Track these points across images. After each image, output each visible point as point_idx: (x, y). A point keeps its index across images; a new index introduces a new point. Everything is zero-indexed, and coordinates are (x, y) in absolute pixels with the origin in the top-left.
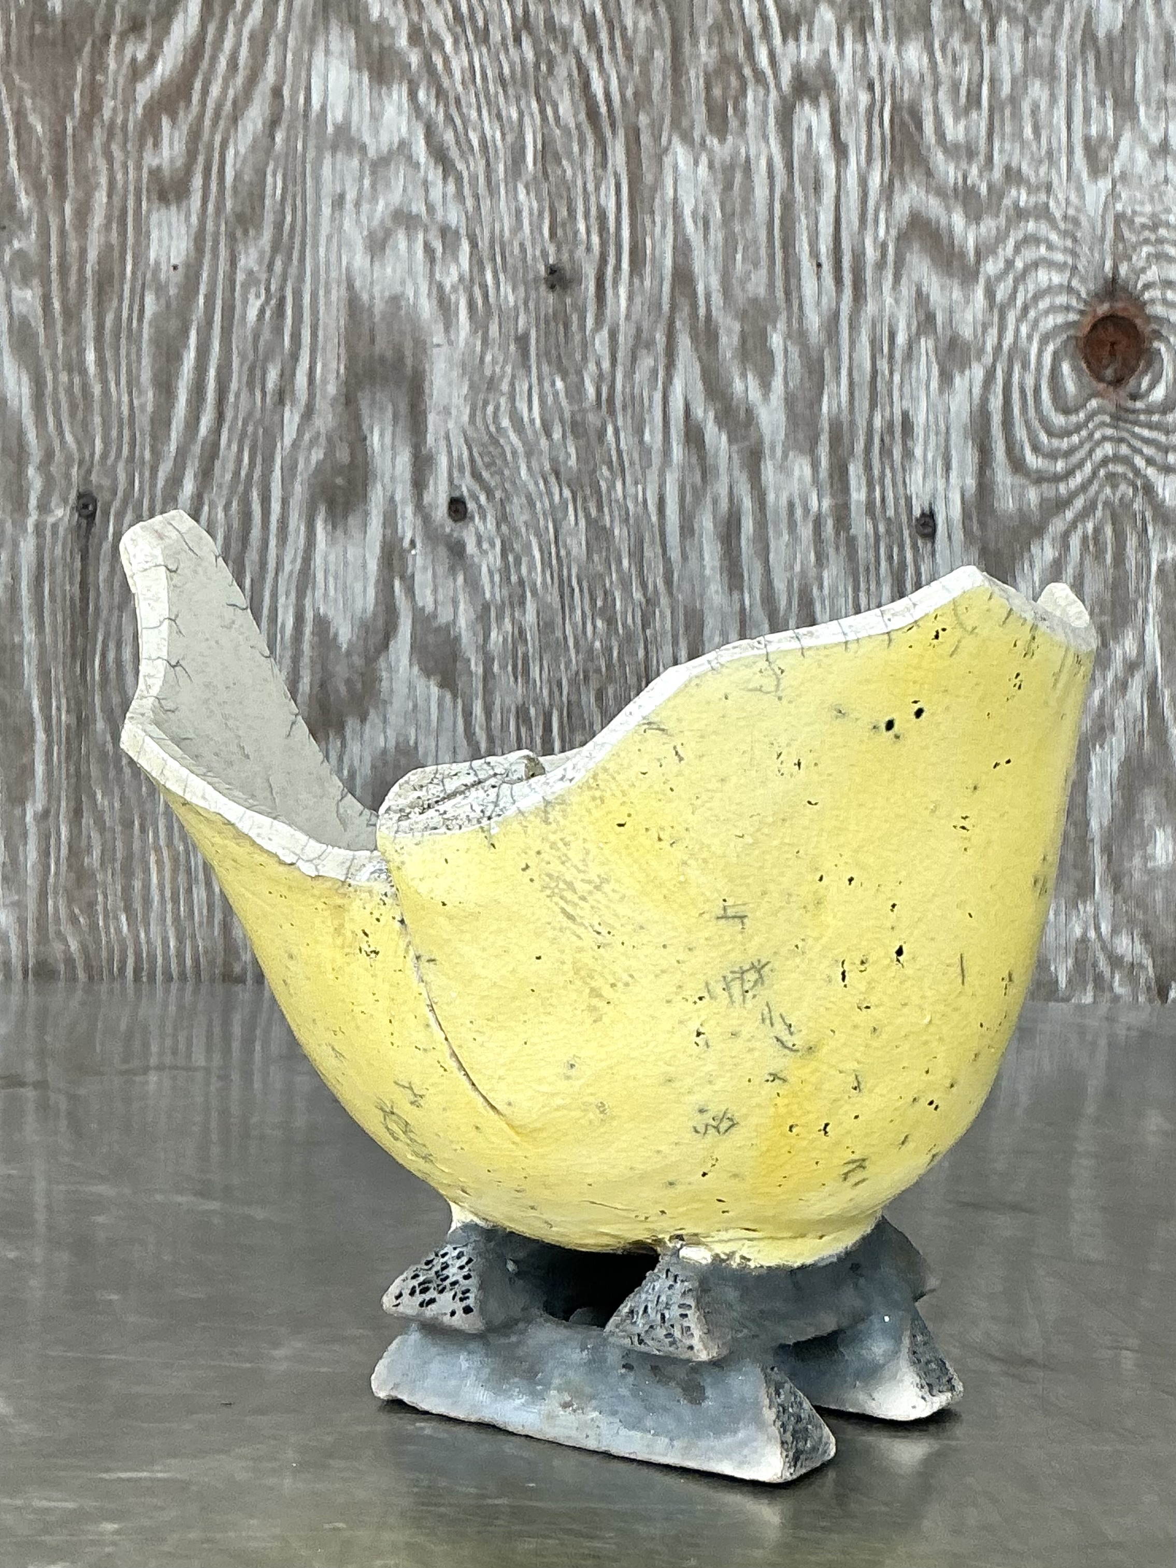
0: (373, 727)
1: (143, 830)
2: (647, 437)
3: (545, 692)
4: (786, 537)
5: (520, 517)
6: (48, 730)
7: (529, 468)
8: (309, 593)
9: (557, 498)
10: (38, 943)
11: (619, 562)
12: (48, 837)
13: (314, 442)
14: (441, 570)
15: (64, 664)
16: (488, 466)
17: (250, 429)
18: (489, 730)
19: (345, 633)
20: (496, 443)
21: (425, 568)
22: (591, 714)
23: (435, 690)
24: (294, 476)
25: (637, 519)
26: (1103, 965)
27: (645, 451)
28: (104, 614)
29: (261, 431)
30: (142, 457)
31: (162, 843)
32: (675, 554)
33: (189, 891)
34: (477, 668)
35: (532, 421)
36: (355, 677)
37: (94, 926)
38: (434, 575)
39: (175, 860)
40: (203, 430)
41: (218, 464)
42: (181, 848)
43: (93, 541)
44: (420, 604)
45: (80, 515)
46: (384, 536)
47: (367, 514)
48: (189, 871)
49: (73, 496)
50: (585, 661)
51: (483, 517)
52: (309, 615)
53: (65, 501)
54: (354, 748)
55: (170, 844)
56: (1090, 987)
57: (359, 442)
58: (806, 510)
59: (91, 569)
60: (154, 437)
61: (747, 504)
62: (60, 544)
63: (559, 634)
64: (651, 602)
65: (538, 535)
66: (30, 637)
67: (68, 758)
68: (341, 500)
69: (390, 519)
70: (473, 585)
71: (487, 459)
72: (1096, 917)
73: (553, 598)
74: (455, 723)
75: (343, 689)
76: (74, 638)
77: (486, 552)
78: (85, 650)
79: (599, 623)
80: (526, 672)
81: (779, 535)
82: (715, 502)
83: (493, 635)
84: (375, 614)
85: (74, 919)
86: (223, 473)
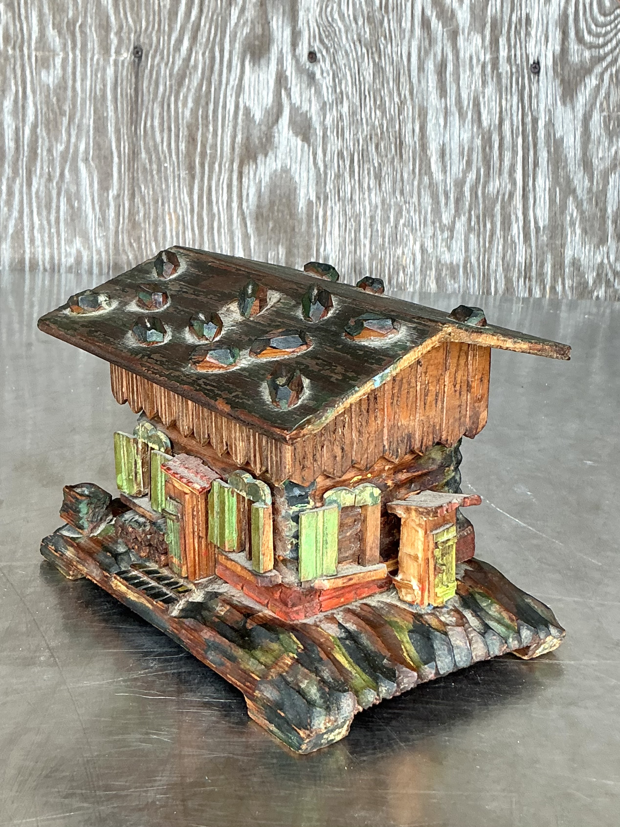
0: (271, 158)
1: (163, 204)
2: (403, 24)
3: (352, 144)
4: (468, 73)
5: (342, 62)
6: (119, 157)
7: (347, 38)
8: (242, 96)
9: (359, 53)
10: (115, 254)
11: (388, 83)
12: (119, 206)
13: (244, 24)
14: (304, 86)
15: (127, 126)
16: (327, 37)
17: (215, 17)
18: (324, 161)
19: (258, 115)
20: (331, 25)
21: (296, 85)
22: (373, 155)
23: (300, 142)
24: (235, 41)
25: (398, 63)
26: (610, 276)
27: (402, 31)
28: (146, 103)
29: (220, 18)
30: (164, 31)
31: (172, 211)
32: (415, 80)
33: (184, 233)
34: (320, 133)
35: (349, 16)
36: (262, 135)
37: (140, 247)
38: (301, 88)
39: (178, 219)
40: (193, 18)
41: (199, 34)
42: (181, 213)
43: (141, 69)
44: (293, 102)
45: (135, 57)
46: (277, 69)
47: (269, 59)
48: (184, 224)
49: (132, 47)
50: (371, 130)
51: (324, 61)
52: (241, 106)
53: (128, 51)
54: (261, 168)
55: (175, 211)
56: (603, 286)
57: (266, 23)
58: (478, 60)
59: (140, 83)
60: (170, 19)
61: (450, 57)
62: (125, 70)
63: (359, 117)
64: (403, 103)
65: (350, 69)
66: (111, 113)
67: (129, 170)
68: (257, 52)
69: (280, 61)
70: (318, 93)
71: (327, 33)
72: (608, 253)
73: (356, 100)
74: (309, 158)
75: (257, 142)
76: (132, 115)
77: (325, 78)
78: (137, 121)
79: (378, 112)
80: (343, 135)
81: (465, 71)
82: (435, 55)
83: (328, 116)
84: (272, 107)
85: (131, 245)
86: (202, 38)
